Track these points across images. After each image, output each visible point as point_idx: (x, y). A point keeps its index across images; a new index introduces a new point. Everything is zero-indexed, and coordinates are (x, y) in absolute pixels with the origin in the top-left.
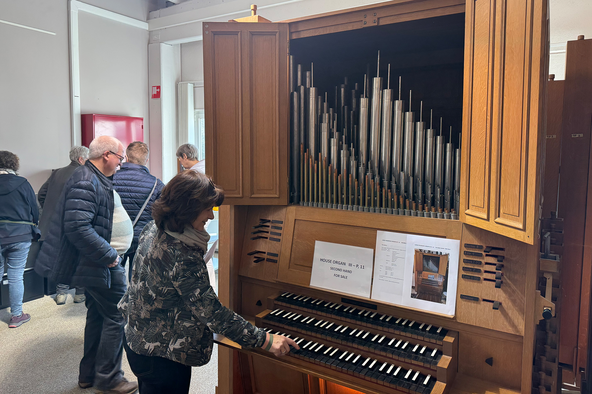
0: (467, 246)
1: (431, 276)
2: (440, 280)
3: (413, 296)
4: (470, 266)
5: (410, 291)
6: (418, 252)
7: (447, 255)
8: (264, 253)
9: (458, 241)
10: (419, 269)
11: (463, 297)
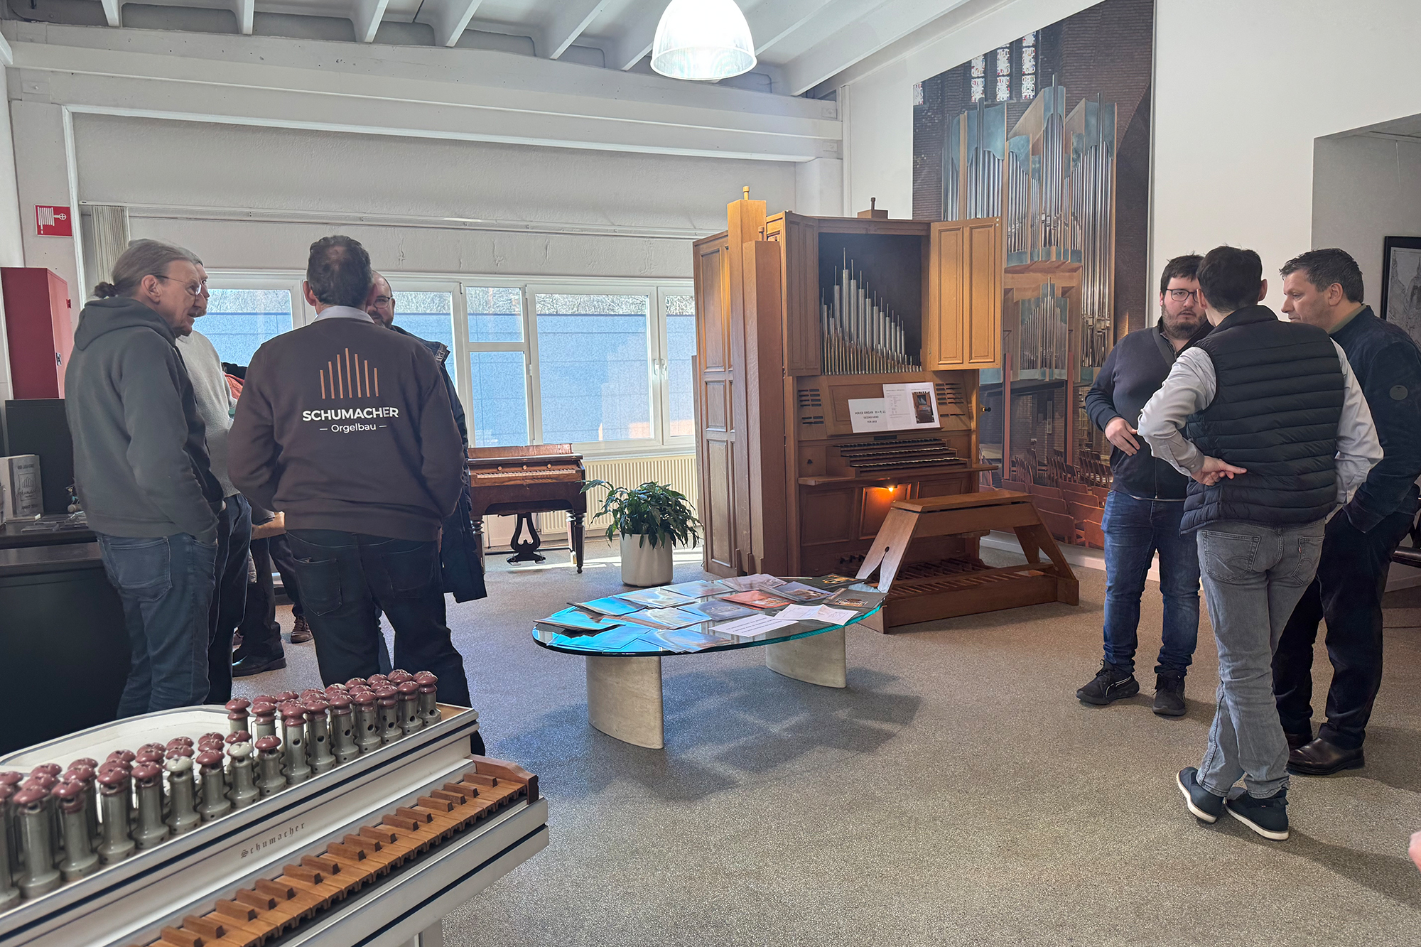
0: (937, 385)
1: (924, 408)
2: (929, 409)
3: (918, 422)
4: (940, 397)
5: (915, 420)
6: (914, 394)
7: (929, 393)
8: (811, 418)
9: (932, 383)
10: (917, 405)
11: (941, 416)
